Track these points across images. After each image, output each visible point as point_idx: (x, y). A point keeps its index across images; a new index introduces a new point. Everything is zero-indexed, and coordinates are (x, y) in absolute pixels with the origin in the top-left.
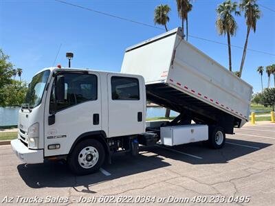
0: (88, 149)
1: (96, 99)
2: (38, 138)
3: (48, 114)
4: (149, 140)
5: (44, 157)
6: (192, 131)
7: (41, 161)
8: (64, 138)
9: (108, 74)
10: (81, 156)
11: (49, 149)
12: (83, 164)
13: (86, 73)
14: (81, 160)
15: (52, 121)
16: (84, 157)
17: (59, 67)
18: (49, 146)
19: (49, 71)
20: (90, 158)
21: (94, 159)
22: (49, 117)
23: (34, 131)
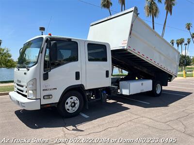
0: (72, 98)
1: (77, 60)
2: (36, 90)
3: (42, 72)
4: (113, 91)
5: (41, 105)
6: (142, 84)
7: (39, 108)
8: (55, 90)
9: (85, 41)
10: (67, 103)
11: (44, 98)
12: (68, 110)
13: (70, 40)
14: (67, 107)
15: (46, 77)
16: (69, 104)
17: (50, 35)
18: (44, 96)
19: (42, 38)
20: (73, 105)
21: (76, 105)
22: (44, 74)
23: (33, 85)
